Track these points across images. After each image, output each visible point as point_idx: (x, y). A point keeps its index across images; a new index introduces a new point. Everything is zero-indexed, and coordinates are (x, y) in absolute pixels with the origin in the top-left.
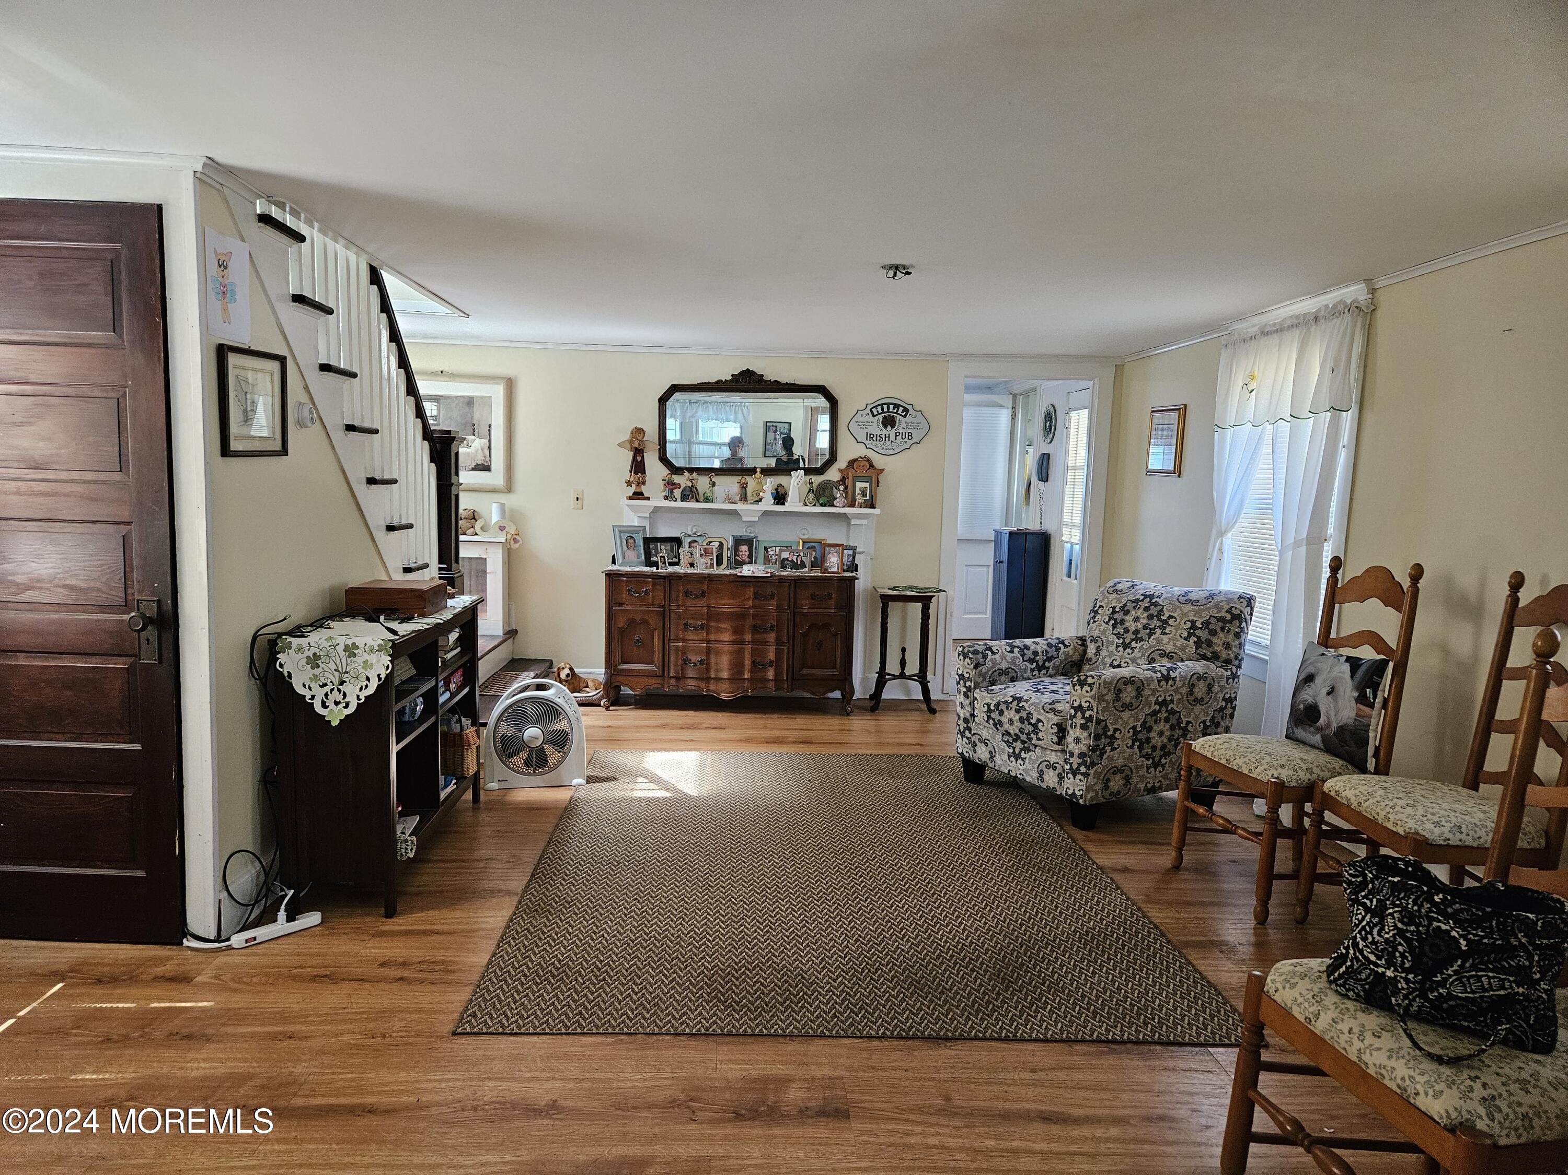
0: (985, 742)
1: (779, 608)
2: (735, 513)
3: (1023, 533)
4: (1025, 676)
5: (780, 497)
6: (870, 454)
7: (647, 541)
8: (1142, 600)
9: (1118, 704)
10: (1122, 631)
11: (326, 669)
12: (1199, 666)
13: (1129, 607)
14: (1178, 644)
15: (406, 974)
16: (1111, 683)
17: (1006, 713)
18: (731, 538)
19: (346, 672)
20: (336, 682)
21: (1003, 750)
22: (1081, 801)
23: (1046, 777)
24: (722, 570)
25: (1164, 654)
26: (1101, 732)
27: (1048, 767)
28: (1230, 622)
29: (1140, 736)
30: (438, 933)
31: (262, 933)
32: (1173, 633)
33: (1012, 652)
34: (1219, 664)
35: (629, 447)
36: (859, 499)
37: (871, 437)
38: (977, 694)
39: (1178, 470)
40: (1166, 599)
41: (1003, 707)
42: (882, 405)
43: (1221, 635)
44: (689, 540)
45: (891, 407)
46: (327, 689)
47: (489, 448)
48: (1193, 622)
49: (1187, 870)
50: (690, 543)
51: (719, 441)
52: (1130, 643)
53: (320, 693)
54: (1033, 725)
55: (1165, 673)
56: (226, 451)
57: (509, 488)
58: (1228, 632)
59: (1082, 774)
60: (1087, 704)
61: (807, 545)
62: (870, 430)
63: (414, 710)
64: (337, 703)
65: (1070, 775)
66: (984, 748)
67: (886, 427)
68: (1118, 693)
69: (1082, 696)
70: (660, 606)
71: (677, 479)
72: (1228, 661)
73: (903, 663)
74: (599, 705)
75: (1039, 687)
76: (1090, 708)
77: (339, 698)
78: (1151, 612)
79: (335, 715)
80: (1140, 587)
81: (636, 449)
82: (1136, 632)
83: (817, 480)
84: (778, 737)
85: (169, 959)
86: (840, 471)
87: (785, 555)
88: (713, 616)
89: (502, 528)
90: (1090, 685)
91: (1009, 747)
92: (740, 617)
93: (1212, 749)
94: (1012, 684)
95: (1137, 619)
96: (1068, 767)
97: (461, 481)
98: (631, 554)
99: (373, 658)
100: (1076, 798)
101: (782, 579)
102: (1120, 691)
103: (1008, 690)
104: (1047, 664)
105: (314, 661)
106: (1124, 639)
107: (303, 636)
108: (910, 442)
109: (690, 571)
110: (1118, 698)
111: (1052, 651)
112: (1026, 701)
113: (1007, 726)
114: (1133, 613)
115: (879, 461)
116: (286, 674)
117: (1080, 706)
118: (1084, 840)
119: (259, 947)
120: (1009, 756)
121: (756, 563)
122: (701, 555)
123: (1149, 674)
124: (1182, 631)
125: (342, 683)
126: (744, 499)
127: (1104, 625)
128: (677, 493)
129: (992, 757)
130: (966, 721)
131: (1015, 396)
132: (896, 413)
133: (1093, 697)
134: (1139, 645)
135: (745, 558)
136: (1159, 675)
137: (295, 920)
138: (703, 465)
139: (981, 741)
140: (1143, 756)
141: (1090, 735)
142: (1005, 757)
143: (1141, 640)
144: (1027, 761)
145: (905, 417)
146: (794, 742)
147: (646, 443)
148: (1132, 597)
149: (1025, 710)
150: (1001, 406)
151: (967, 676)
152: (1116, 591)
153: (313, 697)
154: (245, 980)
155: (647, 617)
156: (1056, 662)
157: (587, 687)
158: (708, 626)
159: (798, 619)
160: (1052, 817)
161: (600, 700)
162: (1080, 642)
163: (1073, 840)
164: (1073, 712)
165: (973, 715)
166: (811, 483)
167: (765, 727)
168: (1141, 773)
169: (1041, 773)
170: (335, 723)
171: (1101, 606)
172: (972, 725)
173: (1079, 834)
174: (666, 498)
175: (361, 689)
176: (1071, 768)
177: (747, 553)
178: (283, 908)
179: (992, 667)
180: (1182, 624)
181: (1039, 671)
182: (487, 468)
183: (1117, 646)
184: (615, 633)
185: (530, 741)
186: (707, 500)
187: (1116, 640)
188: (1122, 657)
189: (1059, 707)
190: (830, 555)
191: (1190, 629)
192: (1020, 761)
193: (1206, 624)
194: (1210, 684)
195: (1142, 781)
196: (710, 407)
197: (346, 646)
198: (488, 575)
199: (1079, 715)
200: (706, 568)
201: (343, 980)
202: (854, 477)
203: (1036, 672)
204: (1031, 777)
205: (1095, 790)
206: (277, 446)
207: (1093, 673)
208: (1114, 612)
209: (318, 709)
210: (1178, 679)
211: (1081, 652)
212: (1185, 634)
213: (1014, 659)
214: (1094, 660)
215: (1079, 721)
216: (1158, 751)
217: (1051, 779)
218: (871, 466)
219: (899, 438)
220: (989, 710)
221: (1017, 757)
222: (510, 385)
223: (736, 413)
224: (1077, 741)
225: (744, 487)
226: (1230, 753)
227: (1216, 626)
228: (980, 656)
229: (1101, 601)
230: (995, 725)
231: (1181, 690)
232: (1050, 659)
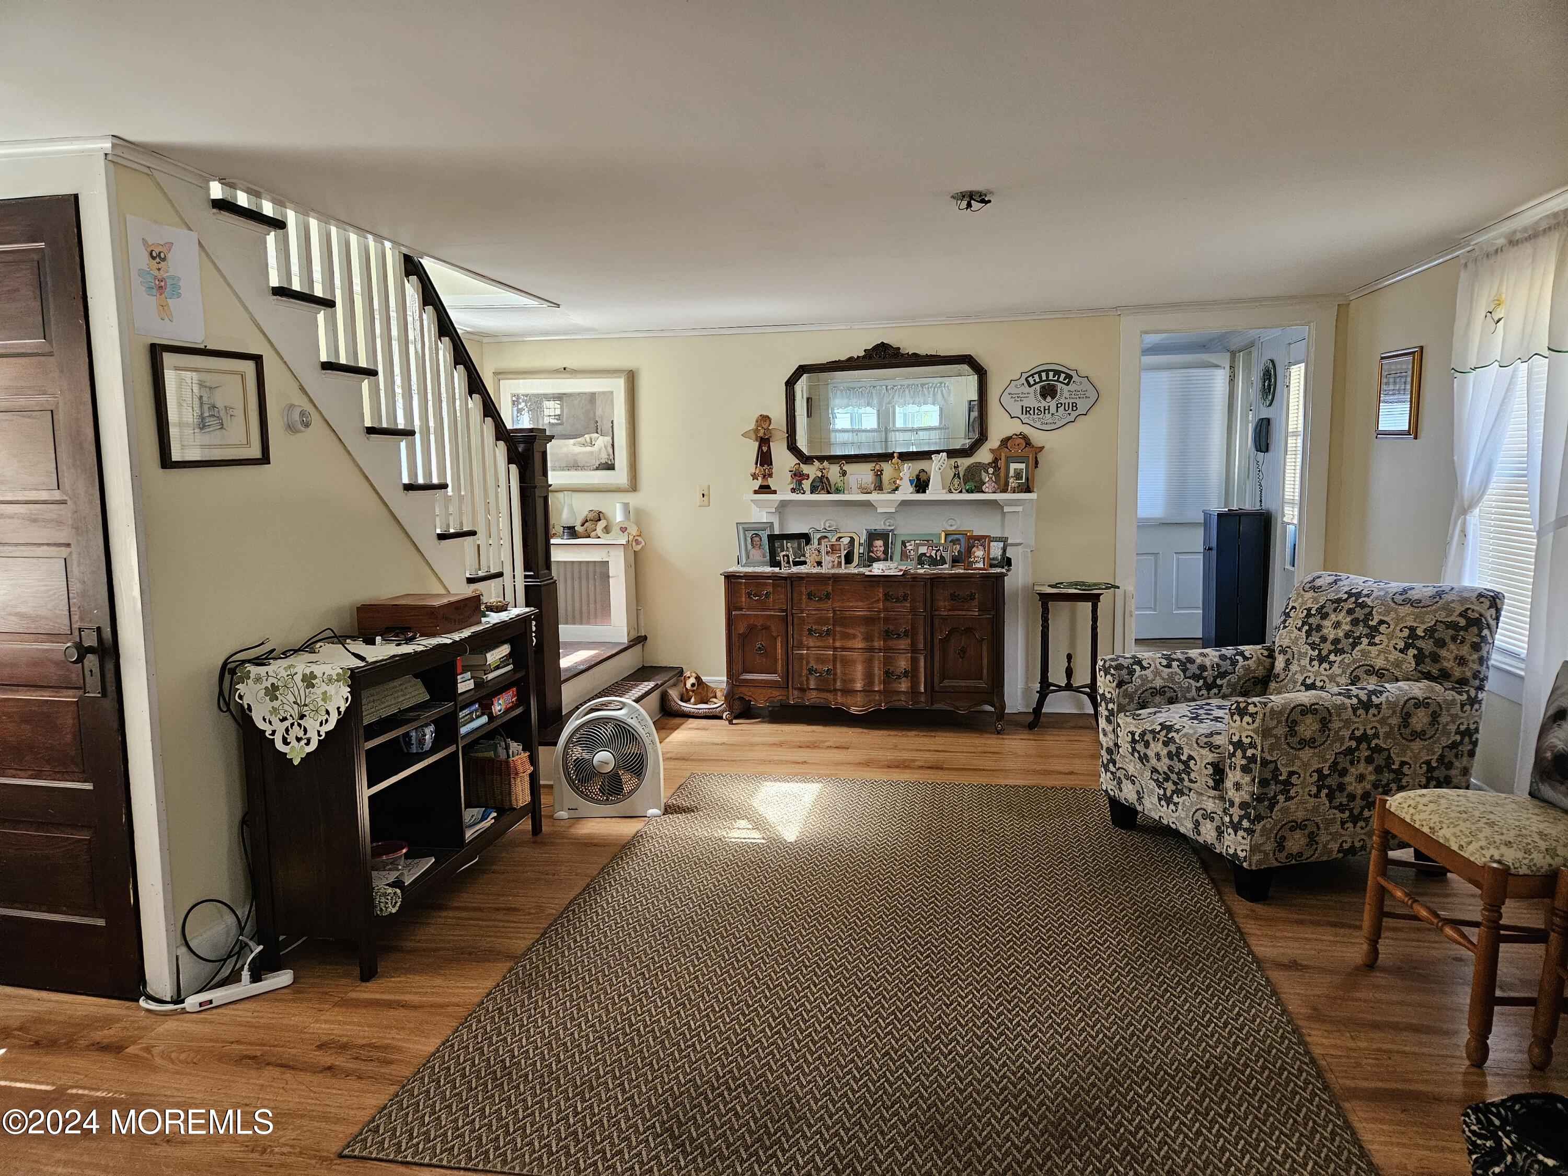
0: (1131, 779)
1: (913, 610)
2: (868, 504)
3: (1236, 515)
4: (1189, 696)
5: (921, 485)
6: (1027, 430)
7: (772, 538)
8: (1346, 600)
9: (1294, 741)
10: (1317, 640)
11: (285, 701)
12: (1418, 689)
13: (1329, 608)
14: (1392, 658)
15: (339, 1061)
16: (1281, 713)
17: (1152, 745)
18: (865, 532)
19: (306, 705)
20: (296, 717)
21: (1152, 791)
22: (1245, 864)
23: (1202, 829)
24: (853, 569)
25: (1372, 671)
26: (1269, 776)
27: (1205, 817)
28: (1465, 629)
29: (1329, 781)
30: (404, 1005)
31: (218, 995)
32: (1385, 644)
33: (1169, 666)
34: (1448, 685)
35: (754, 436)
36: (1013, 483)
37: (1026, 411)
38: (1121, 719)
39: (1414, 430)
40: (1377, 598)
41: (1149, 737)
42: (1039, 373)
43: (1452, 647)
44: (819, 536)
45: (1051, 374)
46: (287, 723)
47: (613, 445)
48: (1412, 630)
49: (1384, 970)
50: (819, 539)
51: (915, 426)
52: (1327, 656)
53: (280, 728)
54: (1184, 763)
55: (1364, 698)
56: (166, 462)
57: (634, 486)
58: (1462, 642)
59: (1245, 830)
60: (1249, 740)
61: (950, 539)
62: (1026, 403)
63: (421, 742)
64: (299, 740)
65: (1230, 830)
66: (1130, 786)
67: (1045, 399)
68: (1292, 725)
69: (1243, 729)
70: (783, 611)
71: (806, 469)
72: (1463, 682)
73: (1069, 673)
74: (721, 718)
75: (1200, 712)
76: (1252, 745)
77: (301, 734)
78: (1356, 615)
79: (296, 752)
80: (1345, 582)
81: (761, 438)
82: (1336, 641)
83: (964, 463)
84: (905, 761)
85: (118, 1019)
86: (992, 451)
87: (923, 550)
88: (841, 620)
89: (623, 530)
90: (1251, 715)
91: (1159, 787)
92: (869, 621)
93: (1412, 810)
94: (1166, 707)
95: (1337, 625)
96: (1227, 819)
97: (550, 483)
98: (756, 554)
99: (331, 689)
100: (1239, 860)
101: (915, 578)
102: (1295, 722)
103: (1158, 715)
104: (1219, 682)
105: (272, 692)
106: (1320, 650)
107: (264, 665)
108: (1074, 414)
109: (816, 570)
110: (1292, 732)
111: (1226, 665)
112: (1178, 731)
113: (1154, 761)
114: (1333, 616)
115: (1037, 437)
116: (246, 707)
117: (1240, 741)
118: (1247, 916)
119: (214, 1011)
120: (1160, 799)
121: (891, 560)
122: (828, 553)
123: (1339, 700)
124: (1398, 641)
125: (302, 717)
126: (879, 487)
127: (1296, 631)
128: (806, 484)
129: (1140, 799)
130: (1109, 751)
131: (1233, 354)
132: (1058, 381)
133: (1256, 731)
134: (1339, 659)
135: (880, 554)
136: (1355, 701)
137: (260, 980)
138: (839, 452)
139: (1128, 777)
140: (1335, 808)
141: (1253, 780)
142: (1155, 800)
143: (1342, 651)
144: (1180, 807)
145: (1067, 384)
146: (921, 767)
147: (773, 432)
148: (1332, 596)
149: (1175, 742)
150: (1216, 366)
151: (1109, 696)
152: (1314, 589)
153: (274, 733)
154: (173, 1055)
155: (768, 623)
156: (1233, 678)
157: (715, 697)
158: (835, 631)
159: (936, 622)
160: (1213, 880)
161: (723, 712)
162: (1266, 653)
163: (1232, 916)
164: (1231, 748)
165: (1116, 745)
166: (956, 467)
167: (895, 747)
168: (1332, 829)
169: (1197, 824)
170: (296, 763)
171: (1293, 607)
172: (1118, 758)
173: (1241, 906)
174: (793, 490)
175: (321, 724)
176: (1231, 821)
177: (882, 549)
178: (246, 967)
179: (1142, 685)
180: (1398, 631)
181: (1209, 690)
182: (610, 467)
183: (1311, 660)
184: (735, 638)
185: (599, 766)
186: (838, 491)
187: (1310, 652)
188: (1317, 674)
189: (1218, 740)
190: (975, 549)
191: (1408, 637)
192: (1172, 807)
193: (1431, 632)
194: (1434, 712)
195: (1334, 839)
196: (907, 391)
197: (304, 675)
198: (611, 580)
199: (1239, 753)
200: (833, 567)
201: (268, 1064)
202: (1007, 458)
203: (1204, 692)
204: (1186, 828)
205: (1265, 852)
206: (255, 452)
207: (1256, 699)
208: (1309, 615)
209: (279, 746)
210: (1384, 706)
211: (1267, 665)
212: (1401, 645)
213: (1171, 676)
214: (1282, 677)
215: (1239, 761)
216: (1358, 800)
217: (1208, 833)
218: (1028, 442)
219: (1061, 409)
220: (1134, 741)
221: (1169, 800)
222: (631, 378)
223: (934, 395)
224: (1238, 786)
225: (879, 475)
226: (1435, 818)
227: (1442, 633)
228: (1124, 672)
229: (1295, 601)
230: (1140, 758)
231: (1390, 721)
232: (1222, 675)
